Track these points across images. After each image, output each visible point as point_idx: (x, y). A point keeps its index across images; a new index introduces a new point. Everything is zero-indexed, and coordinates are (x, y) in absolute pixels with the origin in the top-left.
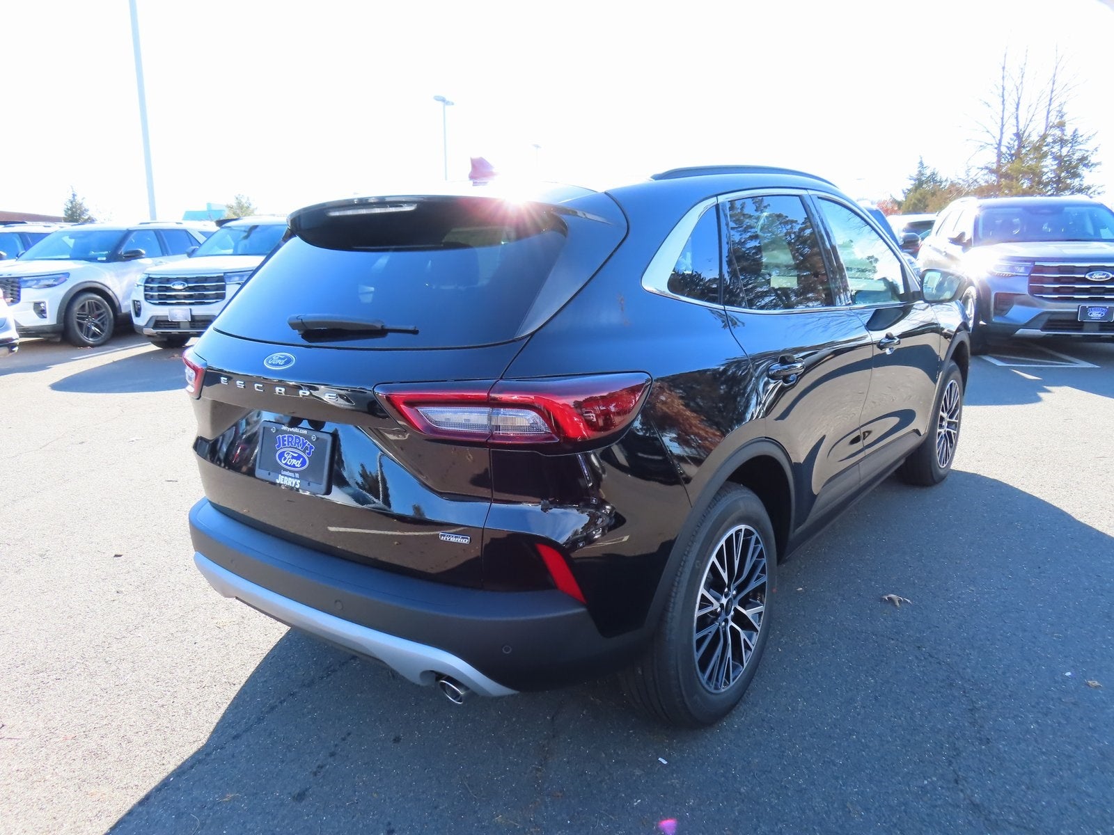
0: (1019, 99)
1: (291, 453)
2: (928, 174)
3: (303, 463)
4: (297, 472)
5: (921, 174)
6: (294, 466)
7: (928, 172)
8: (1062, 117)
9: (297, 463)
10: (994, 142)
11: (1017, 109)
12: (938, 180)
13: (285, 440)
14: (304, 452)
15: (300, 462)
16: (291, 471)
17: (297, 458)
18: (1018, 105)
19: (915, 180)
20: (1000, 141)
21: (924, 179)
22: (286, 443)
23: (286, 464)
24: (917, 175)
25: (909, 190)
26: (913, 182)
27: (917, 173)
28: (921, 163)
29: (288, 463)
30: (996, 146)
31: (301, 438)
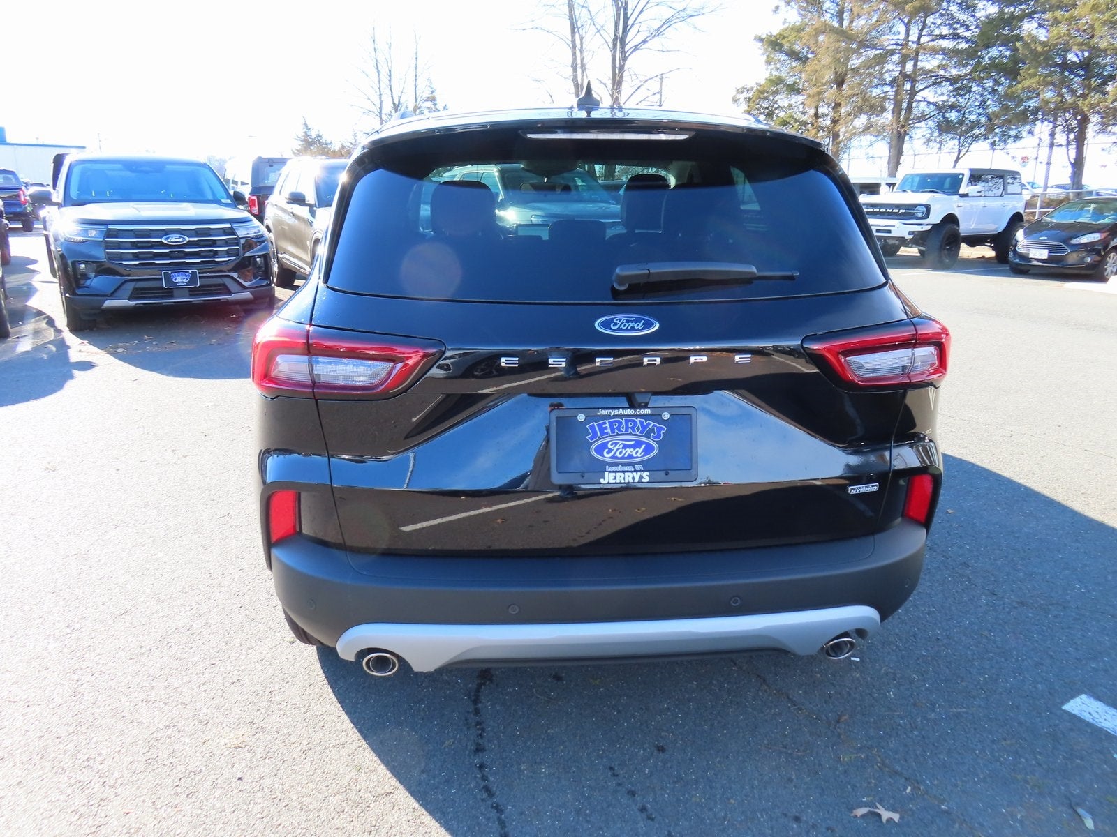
0: (390, 71)
1: (621, 442)
2: (314, 137)
3: (649, 449)
4: (638, 463)
5: (307, 135)
6: (630, 457)
7: (313, 134)
8: (433, 92)
9: (638, 453)
10: (376, 109)
11: (390, 80)
12: (324, 142)
13: (606, 428)
14: (647, 436)
15: (640, 451)
16: (623, 465)
17: (637, 445)
18: (390, 76)
19: (302, 141)
20: (381, 109)
21: (310, 140)
22: (609, 430)
23: (613, 457)
24: (304, 136)
25: (298, 150)
26: (301, 143)
27: (303, 134)
28: (306, 124)
29: (618, 455)
30: (378, 114)
31: (638, 421)
